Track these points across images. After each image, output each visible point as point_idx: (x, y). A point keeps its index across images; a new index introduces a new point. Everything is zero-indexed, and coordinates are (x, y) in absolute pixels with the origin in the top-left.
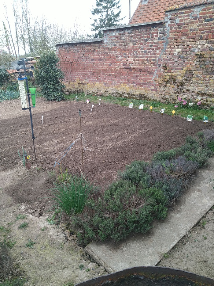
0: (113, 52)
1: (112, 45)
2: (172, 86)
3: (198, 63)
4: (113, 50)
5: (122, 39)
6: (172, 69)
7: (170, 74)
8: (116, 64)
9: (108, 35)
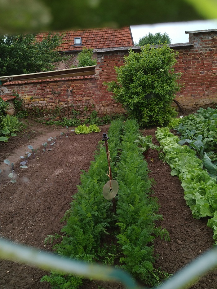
0: (208, 57)
4: (208, 56)
8: (212, 71)
9: (202, 38)
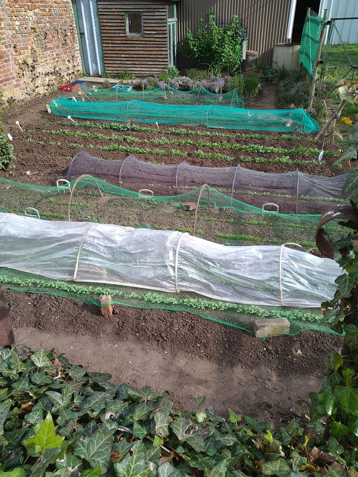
2: (27, 73)
3: (35, 39)
7: (21, 57)
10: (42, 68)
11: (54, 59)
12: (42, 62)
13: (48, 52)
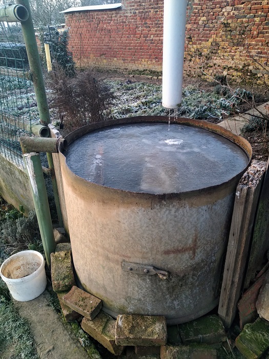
0: (133, 21)
1: (131, 13)
2: (197, 60)
3: (223, 33)
4: (132, 19)
5: (142, 6)
6: (197, 40)
7: (195, 46)
8: (136, 36)
10: (221, 61)
11: (248, 56)
12: (223, 56)
13: (241, 48)
